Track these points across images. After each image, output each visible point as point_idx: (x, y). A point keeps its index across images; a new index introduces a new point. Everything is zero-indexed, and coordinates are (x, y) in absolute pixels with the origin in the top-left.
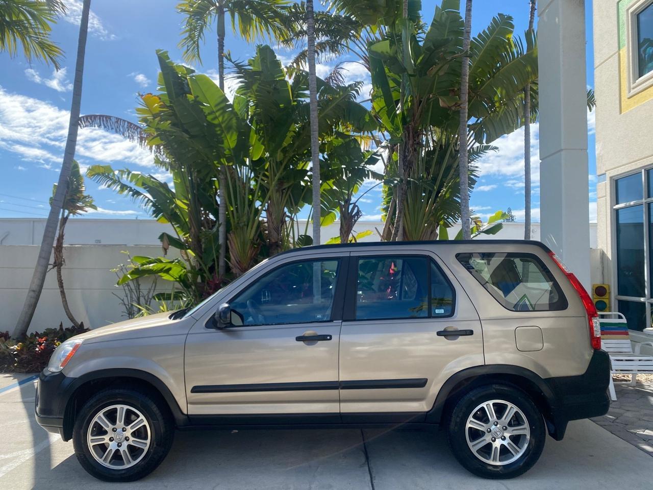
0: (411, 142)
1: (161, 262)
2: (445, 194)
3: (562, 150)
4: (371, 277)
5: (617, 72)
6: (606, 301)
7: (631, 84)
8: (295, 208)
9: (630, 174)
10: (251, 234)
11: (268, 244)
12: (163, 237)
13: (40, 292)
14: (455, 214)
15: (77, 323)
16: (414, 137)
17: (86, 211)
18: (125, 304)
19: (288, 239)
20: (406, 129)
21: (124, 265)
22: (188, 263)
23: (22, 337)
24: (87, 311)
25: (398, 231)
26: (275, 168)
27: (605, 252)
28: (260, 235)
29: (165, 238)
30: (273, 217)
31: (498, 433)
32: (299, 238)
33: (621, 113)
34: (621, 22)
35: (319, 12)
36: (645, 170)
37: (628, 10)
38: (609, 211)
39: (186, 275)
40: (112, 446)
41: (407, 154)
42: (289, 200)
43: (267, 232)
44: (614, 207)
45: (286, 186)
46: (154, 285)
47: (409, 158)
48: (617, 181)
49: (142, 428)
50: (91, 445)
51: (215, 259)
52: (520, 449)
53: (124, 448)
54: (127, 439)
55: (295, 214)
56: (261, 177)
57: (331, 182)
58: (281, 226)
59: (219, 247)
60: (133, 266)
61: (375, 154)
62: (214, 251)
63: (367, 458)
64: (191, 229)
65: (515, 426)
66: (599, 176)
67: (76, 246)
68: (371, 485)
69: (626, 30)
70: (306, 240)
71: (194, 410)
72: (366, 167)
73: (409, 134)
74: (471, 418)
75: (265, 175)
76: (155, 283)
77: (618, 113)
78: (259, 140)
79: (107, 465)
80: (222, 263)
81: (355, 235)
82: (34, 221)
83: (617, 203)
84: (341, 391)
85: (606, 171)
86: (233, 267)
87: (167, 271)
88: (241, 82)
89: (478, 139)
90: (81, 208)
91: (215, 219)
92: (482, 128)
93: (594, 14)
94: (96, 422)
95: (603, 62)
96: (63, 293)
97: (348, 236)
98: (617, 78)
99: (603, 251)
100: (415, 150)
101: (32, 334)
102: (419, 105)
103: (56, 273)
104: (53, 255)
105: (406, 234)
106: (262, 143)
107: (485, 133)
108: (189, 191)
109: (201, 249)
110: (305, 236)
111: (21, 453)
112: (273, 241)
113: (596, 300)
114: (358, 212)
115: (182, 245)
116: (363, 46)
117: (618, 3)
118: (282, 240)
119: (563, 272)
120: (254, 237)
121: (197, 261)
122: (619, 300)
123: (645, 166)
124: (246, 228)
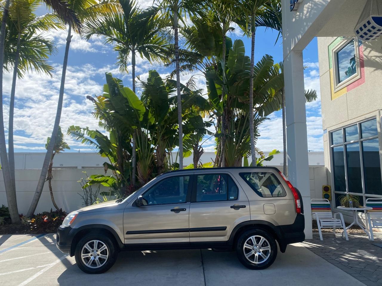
0: (226, 117)
1: (104, 176)
2: (244, 142)
3: (294, 123)
5: (329, 80)
6: (329, 194)
7: (336, 86)
8: (171, 148)
9: (337, 130)
10: (148, 162)
11: (157, 166)
12: (105, 164)
13: (41, 193)
14: (250, 151)
15: (58, 209)
17: (64, 151)
18: (84, 199)
19: (167, 163)
20: (225, 110)
21: (83, 179)
22: (116, 177)
23: (32, 216)
25: (222, 160)
26: (160, 128)
27: (329, 169)
28: (153, 162)
29: (106, 165)
30: (160, 153)
31: (257, 250)
32: (173, 164)
33: (332, 100)
34: (330, 56)
37: (332, 51)
38: (329, 148)
39: (115, 183)
40: (92, 258)
41: (225, 122)
42: (167, 145)
43: (156, 160)
44: (331, 146)
45: (166, 137)
46: (99, 189)
47: (226, 124)
48: (332, 133)
49: (105, 250)
50: (83, 258)
51: (131, 175)
52: (267, 256)
53: (97, 259)
54: (98, 255)
55: (171, 151)
56: (154, 133)
57: (188, 135)
58: (164, 158)
59: (132, 169)
61: (210, 122)
62: (130, 170)
63: (203, 264)
64: (118, 160)
66: (324, 131)
67: (58, 169)
68: (203, 273)
69: (332, 59)
70: (176, 165)
71: (127, 242)
73: (226, 113)
74: (245, 243)
75: (156, 133)
76: (99, 187)
78: (153, 116)
79: (89, 266)
80: (134, 177)
81: (200, 161)
82: (26, 154)
83: (332, 144)
84: (190, 232)
85: (327, 128)
86: (139, 179)
87: (106, 181)
88: (144, 89)
89: (261, 114)
90: (61, 149)
91: (130, 155)
92: (262, 110)
93: (318, 50)
94: (85, 248)
95: (323, 75)
96: (52, 193)
97: (197, 162)
98: (330, 83)
99: (327, 168)
100: (229, 120)
101: (37, 214)
102: (230, 99)
103: (48, 183)
104: (47, 174)
105: (226, 161)
106: (154, 117)
107: (264, 112)
108: (117, 140)
109: (123, 170)
110: (176, 163)
111: (47, 265)
112: (160, 165)
113: (324, 194)
114: (202, 150)
115: (113, 168)
116: (204, 66)
117: (328, 46)
118: (164, 165)
119: (285, 180)
120: (150, 163)
121: (121, 176)
122: (335, 194)
123: (343, 127)
124: (146, 159)
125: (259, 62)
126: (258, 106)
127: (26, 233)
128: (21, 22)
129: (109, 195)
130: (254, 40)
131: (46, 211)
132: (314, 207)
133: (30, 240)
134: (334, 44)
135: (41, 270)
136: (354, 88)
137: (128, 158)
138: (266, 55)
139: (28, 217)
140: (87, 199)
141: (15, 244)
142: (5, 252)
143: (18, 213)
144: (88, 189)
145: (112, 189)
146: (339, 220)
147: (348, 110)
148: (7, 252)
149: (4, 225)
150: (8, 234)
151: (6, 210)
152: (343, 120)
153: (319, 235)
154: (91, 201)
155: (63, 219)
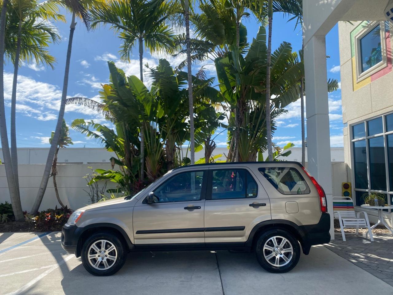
0: (241, 109)
1: (111, 172)
2: (260, 136)
3: (315, 114)
4: (222, 180)
5: (351, 69)
6: (349, 191)
7: (358, 76)
8: (181, 142)
9: (359, 123)
10: (158, 157)
11: (166, 162)
13: (45, 189)
14: (266, 146)
15: (64, 206)
16: (242, 106)
18: (90, 196)
19: (177, 159)
20: (239, 102)
21: (89, 175)
22: (124, 172)
23: (36, 213)
24: (69, 200)
25: (235, 155)
26: (170, 122)
27: (349, 165)
28: (162, 157)
29: (113, 160)
30: (169, 148)
31: (279, 252)
32: (183, 159)
33: (353, 91)
34: (352, 43)
35: (192, 39)
36: (366, 121)
37: (355, 37)
38: (349, 143)
39: (122, 179)
40: (99, 259)
41: (239, 115)
42: (177, 139)
43: (166, 156)
44: (352, 141)
45: (176, 131)
46: (105, 185)
47: (240, 117)
48: (353, 127)
49: (113, 251)
50: (89, 259)
51: (139, 171)
52: (289, 259)
53: (105, 260)
54: (106, 256)
55: (181, 146)
56: (163, 127)
57: (199, 129)
58: (174, 153)
59: (140, 164)
60: (95, 175)
61: (223, 114)
62: (138, 166)
63: (218, 266)
64: (126, 154)
65: (286, 248)
66: (344, 124)
67: (63, 164)
68: (219, 276)
69: (355, 47)
70: (187, 160)
71: (137, 242)
72: (218, 121)
73: (240, 104)
74: (265, 245)
75: (165, 126)
76: (106, 183)
78: (162, 108)
79: (97, 268)
80: (142, 173)
81: (213, 156)
82: (30, 150)
83: (354, 139)
84: (205, 232)
85: (347, 121)
86: (148, 174)
87: (113, 177)
89: (277, 106)
91: (138, 149)
92: (279, 101)
93: (339, 37)
94: (92, 248)
95: (344, 64)
96: (56, 190)
97: (209, 157)
98: (351, 72)
99: (347, 164)
100: (243, 113)
101: (42, 212)
102: (245, 90)
103: (53, 179)
104: (51, 170)
105: (240, 156)
106: (163, 110)
107: (280, 103)
108: (125, 134)
109: (131, 165)
110: (186, 158)
111: (52, 266)
112: (169, 161)
113: (344, 191)
114: (215, 145)
115: (120, 163)
116: (215, 55)
117: (351, 33)
118: (174, 160)
119: (309, 176)
120: (159, 159)
121: (129, 172)
122: (356, 191)
123: (366, 119)
124: (155, 154)
125: (276, 51)
127: (30, 232)
128: (22, 8)
129: (116, 192)
130: (272, 26)
131: (51, 209)
132: (337, 205)
133: (34, 238)
134: (356, 30)
135: (45, 271)
136: (379, 77)
137: (136, 153)
138: (284, 42)
139: (32, 215)
140: (94, 196)
141: (19, 243)
142: (8, 252)
143: (22, 210)
144: (94, 186)
145: (120, 186)
146: (363, 219)
147: (372, 101)
148: (10, 251)
149: (7, 222)
150: (11, 232)
151: (9, 207)
152: (367, 113)
153: (342, 235)
154: (98, 198)
155: (68, 217)
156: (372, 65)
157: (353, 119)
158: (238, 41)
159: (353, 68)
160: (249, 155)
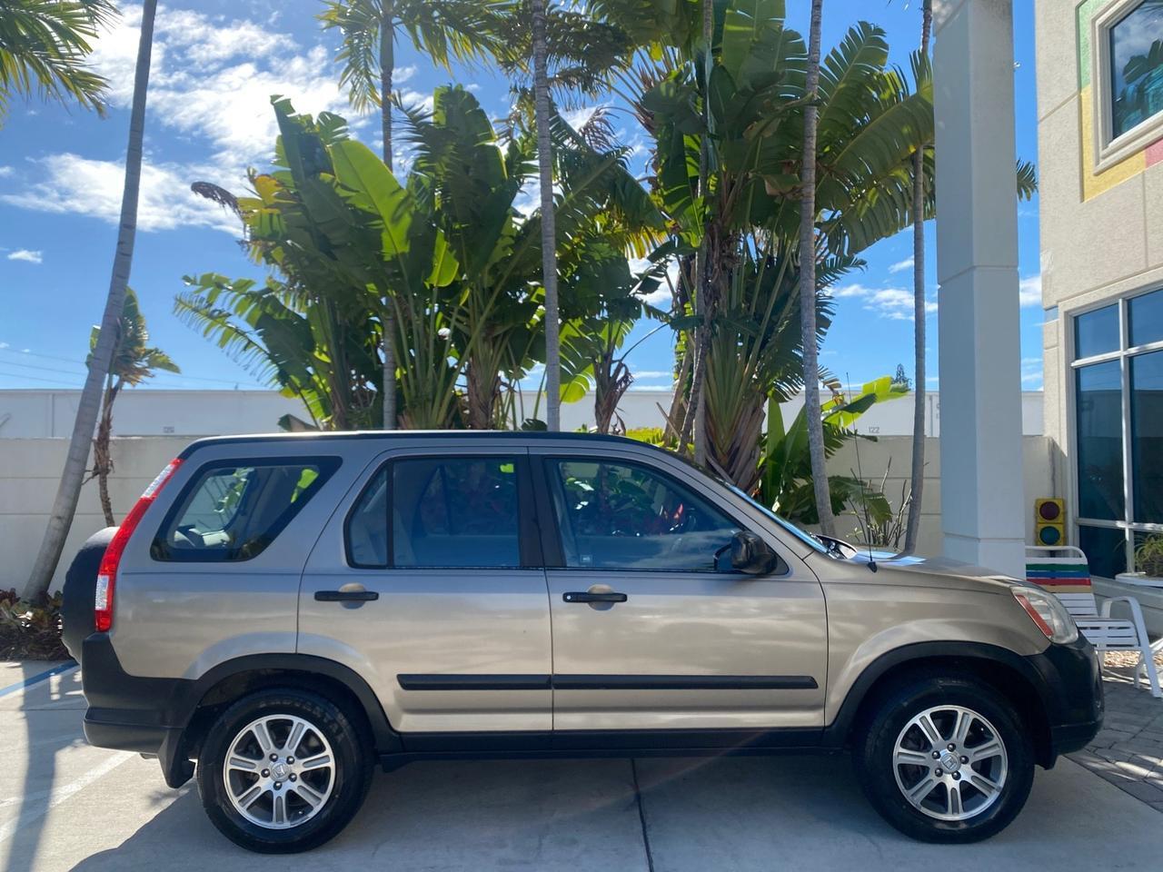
0: (716, 254)
3: (974, 268)
5: (1076, 129)
6: (1060, 528)
7: (1101, 149)
8: (516, 368)
9: (1098, 307)
10: (440, 414)
13: (70, 519)
14: (794, 378)
16: (721, 246)
17: (153, 376)
19: (504, 422)
23: (41, 599)
25: (695, 409)
26: (480, 299)
27: (1058, 443)
30: (478, 386)
32: (523, 424)
33: (1082, 201)
34: (1082, 41)
36: (1124, 299)
37: (1094, 21)
38: (1063, 372)
41: (708, 274)
42: (505, 355)
43: (467, 412)
44: (1073, 365)
45: (500, 331)
47: (712, 282)
48: (1076, 319)
55: (517, 380)
57: (577, 323)
58: (493, 402)
61: (656, 273)
64: (334, 407)
66: (1047, 310)
67: (133, 438)
69: (1090, 51)
70: (536, 429)
73: (713, 239)
77: (1079, 201)
78: (450, 250)
83: (1078, 357)
85: (1058, 302)
89: (834, 243)
90: (144, 372)
91: (375, 390)
92: (841, 229)
95: (1054, 111)
96: (110, 520)
97: (609, 417)
98: (1077, 140)
99: (1053, 441)
100: (724, 267)
102: (731, 190)
104: (92, 455)
105: (710, 412)
106: (456, 257)
107: (847, 237)
108: (330, 340)
110: (535, 420)
111: (44, 794)
113: (1042, 526)
114: (626, 378)
116: (635, 82)
117: (1078, 7)
120: (444, 420)
122: (1081, 526)
123: (1123, 293)
124: (430, 405)
125: (834, 52)
126: (826, 215)
127: (13, 660)
138: (861, 23)
139: (24, 603)
146: (1127, 624)
147: (1149, 231)
152: (1127, 270)
156: (1151, 112)
157: (1076, 292)
158: (707, 29)
159: (1084, 125)
160: (738, 408)
